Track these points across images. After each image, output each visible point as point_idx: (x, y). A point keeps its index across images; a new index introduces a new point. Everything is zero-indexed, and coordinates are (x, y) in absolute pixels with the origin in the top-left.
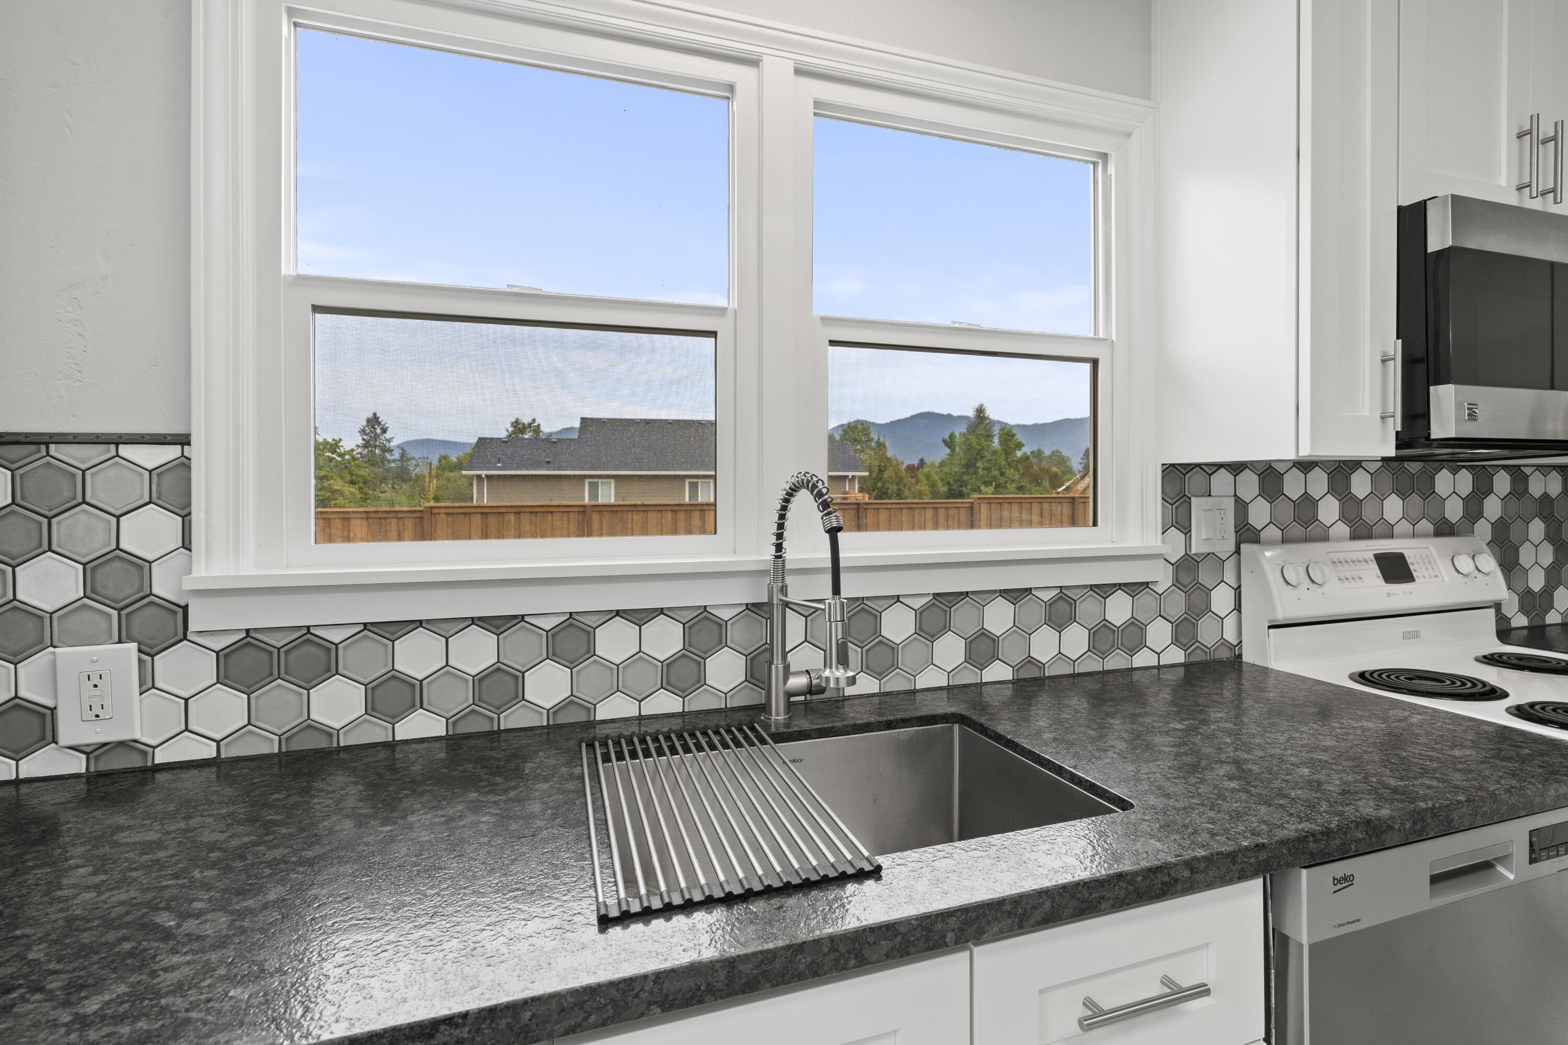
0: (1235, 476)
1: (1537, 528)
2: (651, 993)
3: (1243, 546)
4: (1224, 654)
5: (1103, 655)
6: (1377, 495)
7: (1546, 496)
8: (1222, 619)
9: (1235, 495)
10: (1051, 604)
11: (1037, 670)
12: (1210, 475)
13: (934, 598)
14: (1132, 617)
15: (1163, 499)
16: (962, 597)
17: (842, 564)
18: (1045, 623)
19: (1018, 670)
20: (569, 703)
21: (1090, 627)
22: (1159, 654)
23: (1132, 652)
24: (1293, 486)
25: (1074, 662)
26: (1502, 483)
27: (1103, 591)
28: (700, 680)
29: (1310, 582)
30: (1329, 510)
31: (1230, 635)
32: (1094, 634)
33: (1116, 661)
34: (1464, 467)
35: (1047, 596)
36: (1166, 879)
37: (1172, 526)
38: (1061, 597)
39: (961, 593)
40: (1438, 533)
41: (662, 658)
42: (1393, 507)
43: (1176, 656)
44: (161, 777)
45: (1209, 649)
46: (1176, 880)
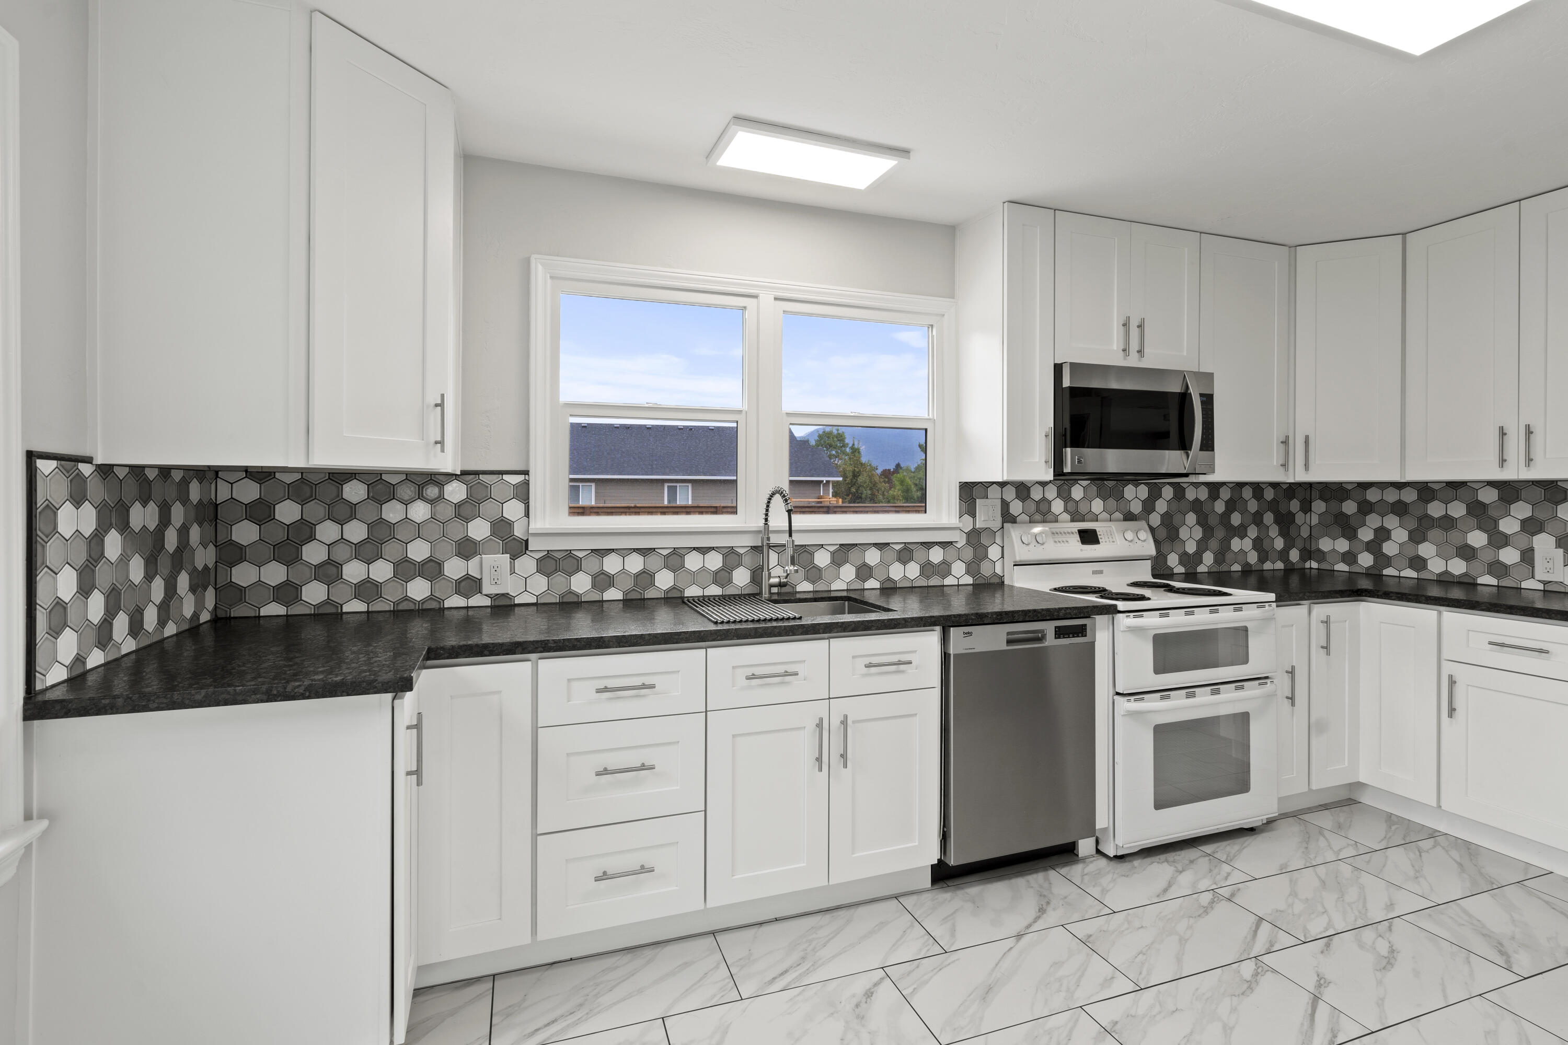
0: (1002, 488)
1: (1191, 518)
2: (734, 633)
3: (1005, 524)
4: (996, 580)
5: (928, 578)
6: (1087, 498)
7: (1197, 500)
8: (995, 562)
9: (1002, 498)
10: (900, 552)
11: (893, 584)
12: (987, 488)
13: (840, 546)
14: (944, 559)
15: (960, 499)
16: (854, 546)
18: (897, 561)
19: (883, 583)
20: (673, 588)
21: (921, 564)
22: (958, 579)
23: (943, 577)
24: (1036, 494)
25: (912, 581)
26: (1168, 492)
27: (928, 545)
28: (730, 581)
29: (1037, 543)
30: (1058, 506)
31: (998, 571)
32: (923, 568)
33: (934, 581)
34: (1142, 483)
35: (898, 547)
36: (896, 623)
37: (966, 513)
38: (905, 548)
39: (854, 544)
40: (1125, 519)
41: (713, 570)
42: (1097, 505)
43: (969, 580)
44: (517, 609)
45: (987, 577)
46: (900, 624)
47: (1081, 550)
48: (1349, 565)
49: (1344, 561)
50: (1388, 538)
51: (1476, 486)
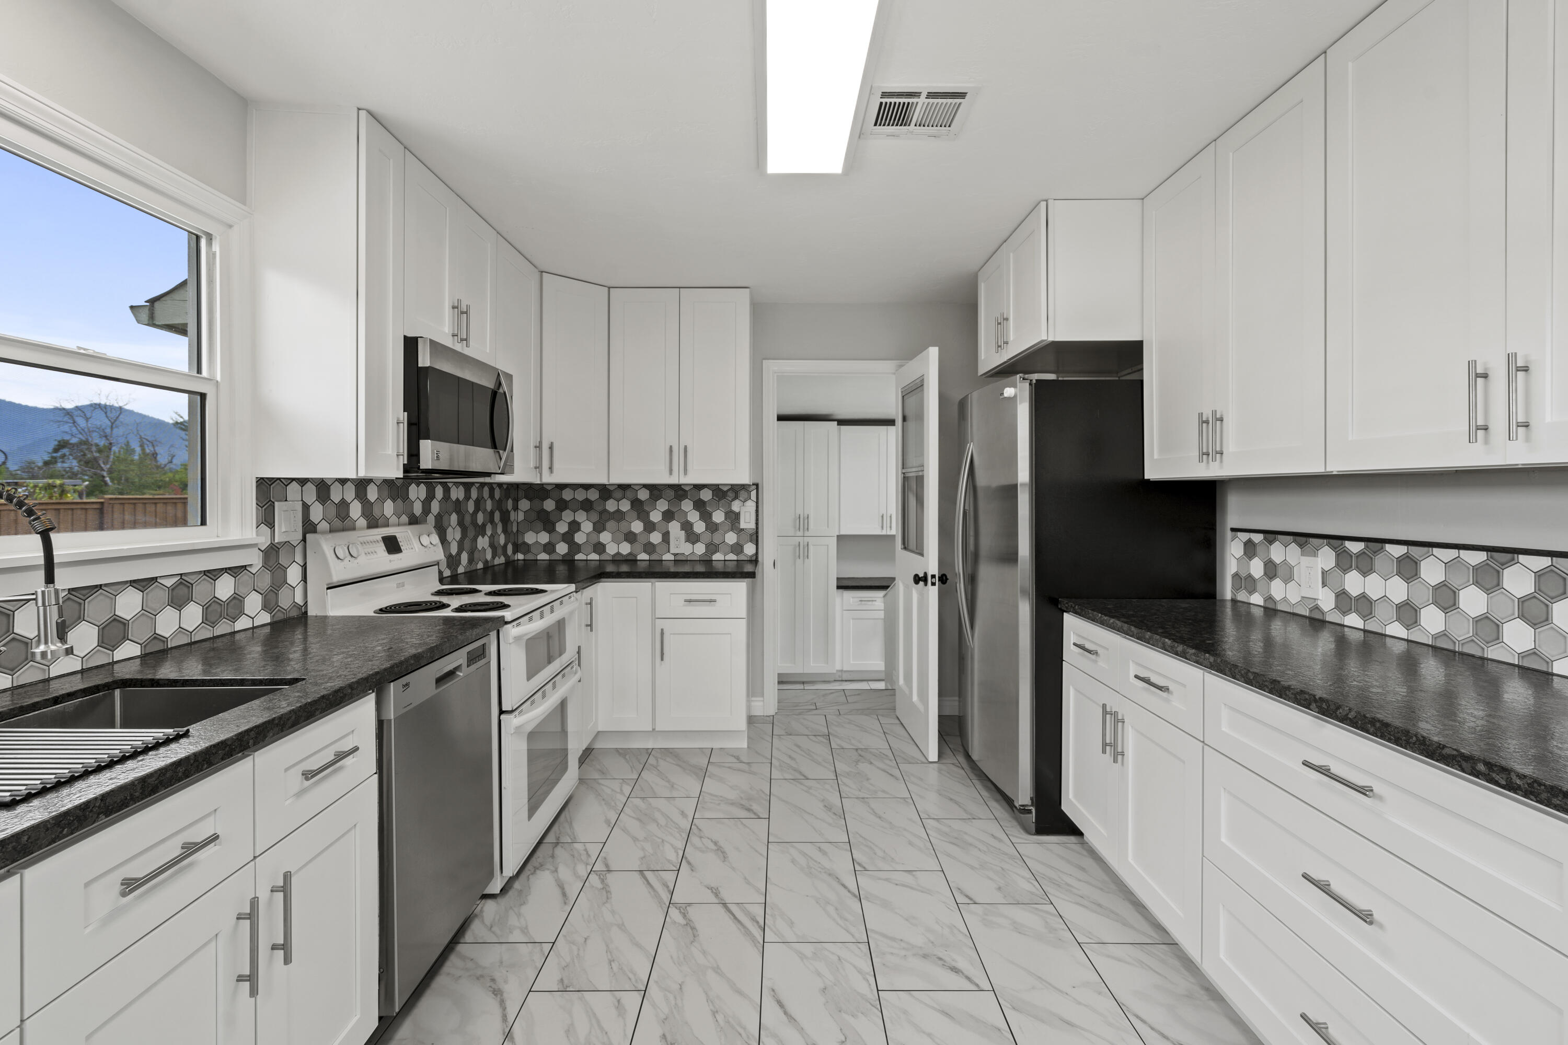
0: (302, 487)
1: (454, 518)
3: (308, 535)
4: (294, 613)
6: (381, 500)
7: (458, 499)
8: (294, 588)
9: (302, 500)
10: (173, 589)
11: (161, 644)
12: (286, 486)
13: (69, 593)
14: (235, 593)
15: (257, 504)
16: (96, 590)
17: (56, 561)
18: (168, 605)
19: (145, 646)
21: (203, 604)
22: (253, 618)
23: (234, 619)
24: (336, 495)
25: (191, 633)
26: (439, 492)
27: (213, 575)
29: (350, 557)
30: (356, 510)
31: (299, 600)
32: (206, 609)
33: (223, 628)
34: (422, 482)
35: (169, 582)
37: (262, 523)
38: (181, 583)
39: (96, 586)
40: (410, 523)
42: (389, 507)
43: (265, 618)
45: (286, 610)
47: (390, 561)
48: (549, 554)
49: (545, 551)
50: (579, 529)
51: (636, 488)
